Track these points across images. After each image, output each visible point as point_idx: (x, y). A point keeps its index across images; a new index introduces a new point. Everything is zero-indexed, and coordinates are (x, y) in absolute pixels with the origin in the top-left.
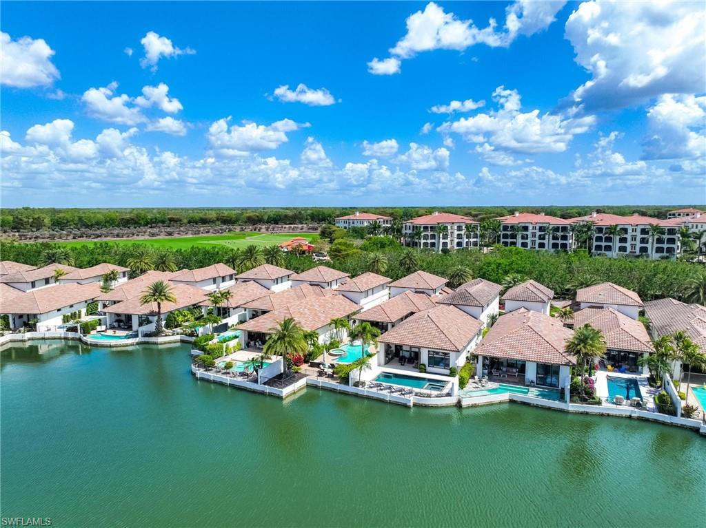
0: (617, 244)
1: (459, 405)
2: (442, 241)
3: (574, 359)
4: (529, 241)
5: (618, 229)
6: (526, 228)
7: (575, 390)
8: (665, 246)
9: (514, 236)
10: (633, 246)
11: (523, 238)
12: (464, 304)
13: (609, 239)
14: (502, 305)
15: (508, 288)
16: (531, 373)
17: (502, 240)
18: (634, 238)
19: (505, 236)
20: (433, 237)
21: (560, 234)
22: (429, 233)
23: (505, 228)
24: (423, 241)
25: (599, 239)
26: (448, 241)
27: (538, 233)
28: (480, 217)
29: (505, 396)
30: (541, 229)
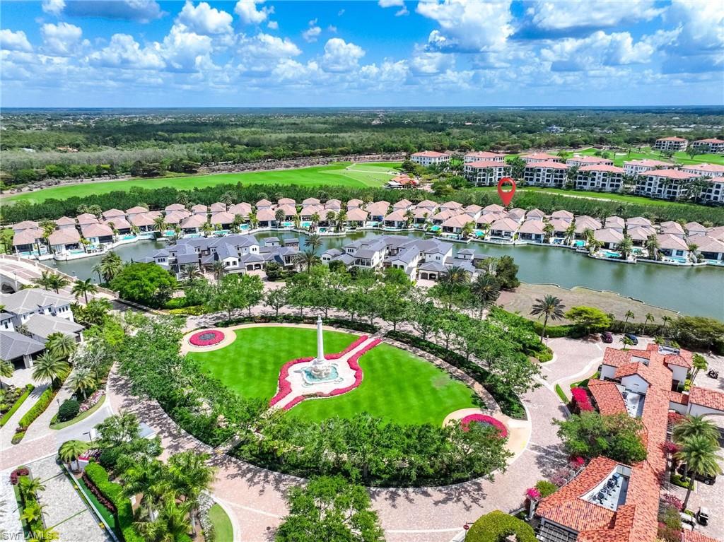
0: (590, 182)
1: (514, 244)
2: (489, 177)
3: (545, 233)
4: (540, 178)
5: (591, 173)
6: (539, 170)
7: (544, 240)
8: (615, 183)
9: (532, 175)
10: (598, 183)
11: (537, 176)
12: (513, 217)
13: (586, 179)
14: (526, 218)
15: (528, 211)
16: (533, 237)
17: (525, 177)
18: (599, 178)
19: (527, 174)
20: (484, 175)
21: (559, 174)
22: (482, 173)
23: (527, 169)
24: (478, 178)
25: (580, 178)
26: (493, 177)
27: (546, 173)
28: (507, 146)
29: (526, 242)
30: (548, 171)
